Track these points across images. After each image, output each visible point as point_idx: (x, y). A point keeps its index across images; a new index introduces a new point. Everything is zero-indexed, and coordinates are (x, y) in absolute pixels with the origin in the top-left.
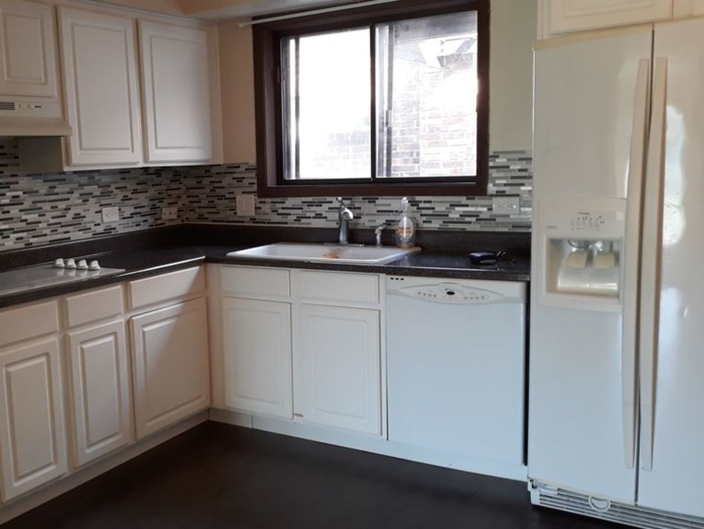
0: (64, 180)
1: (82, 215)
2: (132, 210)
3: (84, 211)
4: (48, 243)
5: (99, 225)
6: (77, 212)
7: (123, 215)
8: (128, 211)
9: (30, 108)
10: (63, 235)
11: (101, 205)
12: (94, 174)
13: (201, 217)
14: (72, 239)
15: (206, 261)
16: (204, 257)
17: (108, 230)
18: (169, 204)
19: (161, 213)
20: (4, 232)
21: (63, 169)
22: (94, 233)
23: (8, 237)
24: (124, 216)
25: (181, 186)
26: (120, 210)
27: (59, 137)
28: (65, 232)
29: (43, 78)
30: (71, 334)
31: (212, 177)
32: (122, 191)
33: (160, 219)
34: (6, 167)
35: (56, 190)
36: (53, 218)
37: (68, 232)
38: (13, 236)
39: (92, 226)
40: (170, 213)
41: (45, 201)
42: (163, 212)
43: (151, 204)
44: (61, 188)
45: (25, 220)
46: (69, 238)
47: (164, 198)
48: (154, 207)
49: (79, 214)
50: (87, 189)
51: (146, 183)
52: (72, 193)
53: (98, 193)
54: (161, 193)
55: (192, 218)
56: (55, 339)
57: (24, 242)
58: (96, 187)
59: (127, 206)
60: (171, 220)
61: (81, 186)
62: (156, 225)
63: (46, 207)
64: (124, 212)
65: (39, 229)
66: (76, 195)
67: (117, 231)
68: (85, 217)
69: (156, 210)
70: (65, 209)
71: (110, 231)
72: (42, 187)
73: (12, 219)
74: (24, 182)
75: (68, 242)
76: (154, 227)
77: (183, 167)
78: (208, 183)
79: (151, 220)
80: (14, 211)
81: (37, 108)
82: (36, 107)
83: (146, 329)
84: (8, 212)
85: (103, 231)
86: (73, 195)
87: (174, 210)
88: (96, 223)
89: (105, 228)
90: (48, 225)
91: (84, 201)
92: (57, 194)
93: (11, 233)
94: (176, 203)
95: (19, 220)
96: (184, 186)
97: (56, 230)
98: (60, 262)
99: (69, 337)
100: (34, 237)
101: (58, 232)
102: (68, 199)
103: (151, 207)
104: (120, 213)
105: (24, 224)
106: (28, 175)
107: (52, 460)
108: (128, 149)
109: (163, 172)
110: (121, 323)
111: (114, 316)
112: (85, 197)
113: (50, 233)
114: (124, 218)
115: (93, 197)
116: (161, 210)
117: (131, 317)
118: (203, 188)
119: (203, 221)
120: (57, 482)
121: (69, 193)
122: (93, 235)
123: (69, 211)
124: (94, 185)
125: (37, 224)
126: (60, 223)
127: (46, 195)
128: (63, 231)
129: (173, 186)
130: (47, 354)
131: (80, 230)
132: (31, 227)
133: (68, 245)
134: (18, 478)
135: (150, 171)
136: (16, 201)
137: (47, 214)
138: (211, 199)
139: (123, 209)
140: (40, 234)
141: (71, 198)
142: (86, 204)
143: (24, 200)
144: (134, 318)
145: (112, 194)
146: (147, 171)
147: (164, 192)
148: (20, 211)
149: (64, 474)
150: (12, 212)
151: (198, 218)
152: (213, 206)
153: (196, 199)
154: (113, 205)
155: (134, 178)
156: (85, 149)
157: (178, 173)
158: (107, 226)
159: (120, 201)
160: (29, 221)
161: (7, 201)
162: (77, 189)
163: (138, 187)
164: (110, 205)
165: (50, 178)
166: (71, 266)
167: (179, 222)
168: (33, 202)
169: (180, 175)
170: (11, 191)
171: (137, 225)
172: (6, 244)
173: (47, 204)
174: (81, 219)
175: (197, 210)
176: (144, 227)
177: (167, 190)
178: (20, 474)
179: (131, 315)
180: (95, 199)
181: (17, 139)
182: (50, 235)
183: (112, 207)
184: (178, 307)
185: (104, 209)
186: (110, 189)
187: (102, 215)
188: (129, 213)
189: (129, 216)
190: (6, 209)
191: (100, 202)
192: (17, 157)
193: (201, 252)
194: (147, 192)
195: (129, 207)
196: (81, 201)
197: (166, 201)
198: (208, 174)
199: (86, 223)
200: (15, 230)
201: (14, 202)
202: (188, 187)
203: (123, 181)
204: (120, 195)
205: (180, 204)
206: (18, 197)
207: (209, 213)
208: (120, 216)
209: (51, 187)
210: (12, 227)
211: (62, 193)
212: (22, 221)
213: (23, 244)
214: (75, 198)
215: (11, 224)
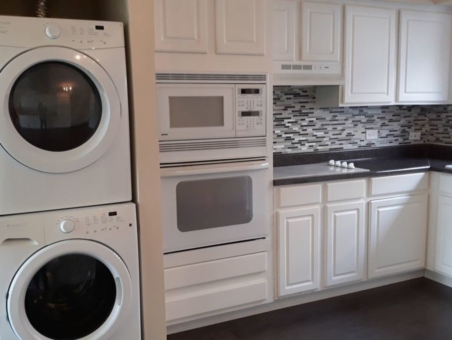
0: (343, 112)
1: (352, 134)
2: (387, 132)
3: (354, 131)
4: (329, 150)
5: (363, 141)
6: (350, 132)
7: (380, 136)
8: (385, 133)
9: (322, 69)
10: (339, 145)
11: (365, 129)
12: (363, 109)
13: (437, 140)
14: (344, 149)
15: (430, 170)
16: (429, 167)
17: (369, 145)
18: (415, 130)
19: (409, 135)
20: (302, 142)
21: (338, 105)
22: (359, 146)
23: (304, 145)
24: (382, 136)
25: (426, 118)
26: (379, 132)
27: (338, 86)
28: (340, 144)
29: (331, 50)
30: (328, 205)
31: (448, 112)
32: (381, 120)
33: (408, 139)
34: (307, 104)
35: (337, 118)
36: (333, 135)
37: (342, 144)
38: (307, 145)
39: (358, 141)
40: (415, 136)
41: (329, 125)
42: (410, 135)
43: (402, 129)
44: (340, 117)
45: (316, 136)
46: (343, 148)
47: (412, 126)
48: (404, 131)
49: (351, 133)
50: (357, 118)
51: (399, 115)
52: (347, 120)
53: (365, 121)
54: (410, 122)
55: (431, 140)
56: (318, 207)
57: (314, 148)
58: (364, 117)
59: (385, 129)
60: (415, 140)
61: (354, 116)
62: (404, 143)
63: (330, 128)
64: (382, 133)
65: (324, 141)
66: (350, 121)
67: (376, 146)
68: (354, 135)
69: (405, 133)
70: (342, 130)
71: (370, 145)
72: (328, 116)
73: (307, 134)
74: (318, 113)
75: (342, 150)
76: (403, 144)
77: (428, 105)
78: (445, 116)
79: (401, 140)
80: (309, 130)
81: (326, 69)
82: (325, 67)
83: (380, 210)
84: (306, 130)
85: (366, 145)
86: (348, 122)
87: (419, 134)
88: (361, 139)
89: (367, 143)
90: (330, 139)
91: (354, 125)
92: (338, 120)
93: (306, 143)
94: (421, 129)
95: (312, 135)
96: (428, 118)
97: (335, 143)
98: (332, 162)
99: (327, 207)
100: (320, 146)
101: (336, 143)
102: (344, 124)
103: (402, 131)
104: (378, 134)
105: (315, 137)
106: (320, 109)
107: (310, 279)
108: (385, 93)
109: (413, 109)
110: (363, 203)
111: (359, 198)
112: (356, 123)
113: (330, 144)
114: (381, 138)
115: (361, 123)
116: (409, 133)
117: (371, 200)
118: (441, 120)
119: (439, 143)
120: (312, 293)
121: (345, 120)
122: (359, 147)
123: (344, 131)
124: (363, 115)
125: (323, 138)
126: (337, 138)
127: (330, 121)
128: (339, 143)
129: (419, 118)
130: (312, 216)
131: (350, 144)
132: (319, 140)
133: (340, 152)
134: (289, 285)
135: (403, 108)
136: (311, 124)
137: (329, 132)
138: (446, 128)
139: (381, 132)
140: (325, 144)
141: (346, 123)
142: (355, 127)
143: (316, 123)
144: (372, 201)
145: (374, 122)
146: (402, 107)
147: (412, 121)
148: (313, 130)
149: (317, 289)
150: (308, 130)
151: (435, 140)
152: (447, 132)
153: (435, 127)
154: (374, 129)
155: (391, 112)
156: (355, 93)
157: (423, 110)
158: (368, 142)
159: (379, 126)
160: (318, 136)
161: (306, 124)
162: (351, 118)
163: (394, 118)
164: (372, 128)
165: (334, 110)
166: (338, 165)
167: (422, 142)
168: (322, 125)
169: (426, 111)
170: (308, 118)
171: (390, 143)
172: (302, 149)
173: (330, 126)
174: (352, 136)
175: (435, 135)
176: (395, 144)
177: (414, 120)
178: (290, 283)
179: (371, 199)
180: (362, 124)
181: (315, 87)
182: (330, 145)
183: (373, 130)
184: (406, 198)
185: (368, 131)
186: (373, 118)
187: (366, 135)
188: (385, 134)
189: (385, 136)
190: (304, 128)
191: (365, 127)
192: (314, 98)
193: (429, 163)
194: (399, 121)
195: (386, 131)
196: (352, 125)
197: (413, 128)
198: (445, 111)
199: (354, 139)
200: (309, 141)
201: (310, 124)
202: (431, 119)
203: (383, 113)
204: (380, 122)
205: (424, 130)
206: (313, 121)
207: (443, 137)
208: (378, 136)
209: (334, 116)
210: (307, 139)
211: (341, 120)
212: (314, 136)
213: (313, 149)
214: (349, 123)
215: (307, 138)
